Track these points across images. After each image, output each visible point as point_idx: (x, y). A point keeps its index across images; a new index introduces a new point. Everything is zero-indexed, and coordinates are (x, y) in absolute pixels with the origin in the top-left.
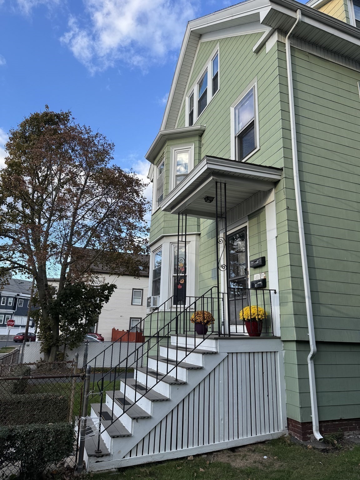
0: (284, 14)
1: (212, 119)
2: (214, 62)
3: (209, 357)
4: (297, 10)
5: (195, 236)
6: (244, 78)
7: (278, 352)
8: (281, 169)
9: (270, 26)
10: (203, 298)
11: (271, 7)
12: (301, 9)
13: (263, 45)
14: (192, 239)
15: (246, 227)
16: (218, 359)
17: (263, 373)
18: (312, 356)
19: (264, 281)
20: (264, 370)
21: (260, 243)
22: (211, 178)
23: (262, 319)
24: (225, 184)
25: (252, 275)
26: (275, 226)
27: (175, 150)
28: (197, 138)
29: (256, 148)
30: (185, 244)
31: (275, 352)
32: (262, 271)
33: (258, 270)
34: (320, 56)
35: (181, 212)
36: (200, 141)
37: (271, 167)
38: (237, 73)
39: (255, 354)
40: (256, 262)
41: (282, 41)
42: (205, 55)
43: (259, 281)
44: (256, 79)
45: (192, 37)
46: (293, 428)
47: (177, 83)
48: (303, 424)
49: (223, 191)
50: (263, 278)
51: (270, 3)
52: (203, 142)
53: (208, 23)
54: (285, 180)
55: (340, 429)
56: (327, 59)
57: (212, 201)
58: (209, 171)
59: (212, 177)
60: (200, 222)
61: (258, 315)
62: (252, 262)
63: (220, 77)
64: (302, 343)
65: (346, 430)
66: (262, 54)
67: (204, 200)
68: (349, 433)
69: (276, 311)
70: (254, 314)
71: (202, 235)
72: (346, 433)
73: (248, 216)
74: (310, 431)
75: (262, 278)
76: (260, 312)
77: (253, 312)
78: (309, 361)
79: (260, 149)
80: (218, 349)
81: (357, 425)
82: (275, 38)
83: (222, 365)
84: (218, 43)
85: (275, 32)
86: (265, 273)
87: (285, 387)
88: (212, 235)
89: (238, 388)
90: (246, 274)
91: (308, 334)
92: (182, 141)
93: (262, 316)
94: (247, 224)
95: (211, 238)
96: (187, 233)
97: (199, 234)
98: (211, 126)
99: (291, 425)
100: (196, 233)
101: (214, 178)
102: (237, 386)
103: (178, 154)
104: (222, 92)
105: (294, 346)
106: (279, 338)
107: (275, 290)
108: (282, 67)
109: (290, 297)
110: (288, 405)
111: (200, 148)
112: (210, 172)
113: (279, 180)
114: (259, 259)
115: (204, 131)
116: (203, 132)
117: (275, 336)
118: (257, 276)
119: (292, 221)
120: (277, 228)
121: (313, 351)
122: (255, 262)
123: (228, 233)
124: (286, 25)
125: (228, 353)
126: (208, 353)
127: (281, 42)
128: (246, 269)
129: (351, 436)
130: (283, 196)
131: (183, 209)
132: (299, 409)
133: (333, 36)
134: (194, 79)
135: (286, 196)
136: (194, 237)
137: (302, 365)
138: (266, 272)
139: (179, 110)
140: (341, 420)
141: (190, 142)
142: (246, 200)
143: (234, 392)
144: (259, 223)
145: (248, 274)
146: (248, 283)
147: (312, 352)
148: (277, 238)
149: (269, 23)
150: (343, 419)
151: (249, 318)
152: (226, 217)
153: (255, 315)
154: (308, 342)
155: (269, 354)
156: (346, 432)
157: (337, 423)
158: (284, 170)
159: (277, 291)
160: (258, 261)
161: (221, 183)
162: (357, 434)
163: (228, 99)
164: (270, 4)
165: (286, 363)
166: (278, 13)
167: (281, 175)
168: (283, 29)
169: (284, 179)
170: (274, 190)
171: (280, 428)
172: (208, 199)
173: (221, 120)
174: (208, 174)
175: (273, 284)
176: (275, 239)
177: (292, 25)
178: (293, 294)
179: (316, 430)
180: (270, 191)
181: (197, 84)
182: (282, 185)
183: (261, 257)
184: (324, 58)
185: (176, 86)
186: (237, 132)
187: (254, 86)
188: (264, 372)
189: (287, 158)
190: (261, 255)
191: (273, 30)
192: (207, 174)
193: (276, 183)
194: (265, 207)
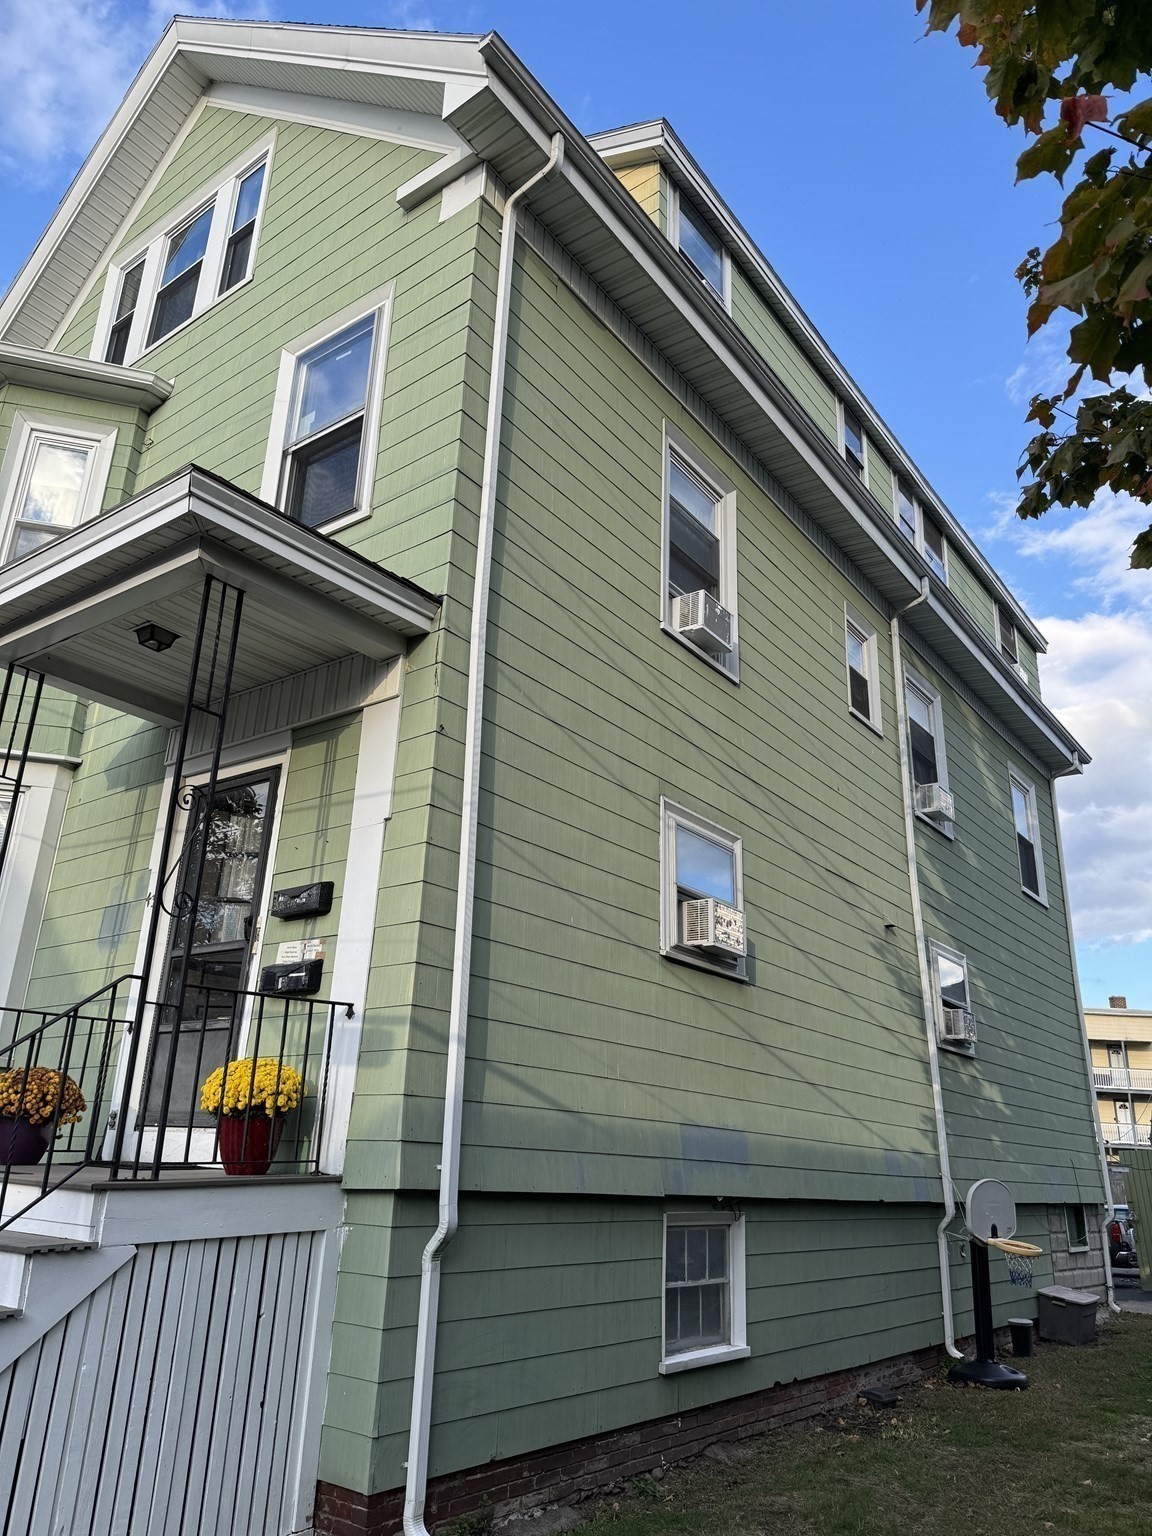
0: (518, 124)
1: (203, 368)
2: (247, 184)
3: (55, 1265)
4: (555, 133)
5: (55, 768)
6: (349, 272)
7: (324, 1231)
8: (437, 601)
9: (469, 141)
10: (76, 1017)
11: (485, 83)
12: (565, 137)
13: (431, 193)
14: (41, 781)
15: (278, 767)
16: (94, 1272)
17: (259, 1317)
18: (439, 1247)
19: (316, 969)
20: (263, 1306)
21: (322, 831)
22: (194, 555)
23: (286, 1109)
24: (241, 593)
25: (271, 945)
26: (388, 785)
27: (32, 429)
28: (132, 416)
29: (355, 510)
30: (12, 794)
31: (313, 1233)
32: (313, 932)
33: (297, 927)
34: (585, 300)
35: (23, 660)
36: (142, 430)
37: (407, 580)
38: (327, 247)
39: (241, 1242)
40: (298, 896)
41: (495, 206)
42: (213, 152)
43: (297, 967)
44: (390, 287)
45: (175, 70)
46: (333, 1518)
47: (86, 203)
48: (375, 1499)
49: (228, 622)
50: (311, 956)
51: (484, 70)
52: (151, 435)
53: (250, 50)
54: (445, 638)
55: (485, 1497)
56: (602, 318)
57: (169, 646)
58: (189, 527)
59: (197, 551)
60: (87, 722)
61: (277, 1093)
62: (283, 895)
63: (259, 240)
64: (417, 1199)
65: (499, 1497)
66: (424, 218)
67: (135, 637)
68: (507, 1509)
69: (341, 1083)
70: (261, 1091)
71: (83, 771)
72: (500, 1509)
73: (294, 730)
74: (391, 1522)
75: (307, 957)
76: (284, 1083)
77: (260, 1082)
78: (427, 1264)
79: (369, 517)
80: (97, 1233)
81: (533, 1474)
82: (477, 185)
83: (102, 1298)
84: (274, 131)
85: (479, 170)
86: (324, 939)
87: (329, 1365)
88: (128, 775)
89: (154, 1386)
90: (247, 939)
91: (439, 1167)
92: (71, 406)
93: (290, 1099)
94: (283, 760)
95: (123, 788)
96: (30, 754)
97: (75, 767)
98: (198, 391)
99: (326, 1509)
100: (62, 757)
101: (207, 557)
102: (152, 1379)
103: (43, 448)
104: (259, 293)
105: (386, 1209)
106: (338, 1180)
107: (350, 1006)
108: (483, 282)
109: (402, 1035)
110: (327, 1433)
111: (137, 452)
112: (190, 532)
113: (425, 634)
114: (309, 887)
115: (164, 400)
116: (160, 402)
117: (323, 1174)
118: (290, 949)
119: (447, 773)
120: (394, 793)
121: (446, 1226)
122: (294, 897)
123: (222, 775)
124: (516, 163)
125: (137, 1246)
126: (51, 1251)
127: (493, 208)
128: (250, 923)
129: (512, 1517)
130: (429, 686)
131: (38, 648)
132: (369, 1446)
133: (629, 259)
134: (155, 215)
135: (441, 690)
136: (52, 771)
137: (403, 1280)
138: (330, 939)
139: (72, 302)
140: (494, 1464)
141: (101, 421)
142: (296, 673)
143: (133, 1406)
144: (329, 762)
145: (255, 937)
146: (248, 972)
147: (444, 1231)
148: (389, 823)
149: (469, 131)
150: (498, 1459)
151: (240, 1106)
152: (224, 712)
153: (264, 1094)
154: (434, 1195)
155: (291, 1242)
156: (501, 1504)
157: (479, 1476)
158: (444, 603)
159: (358, 1009)
160: (305, 894)
161: (225, 585)
162: (530, 1505)
163: (277, 320)
164: (485, 74)
165: (345, 1273)
166: (503, 112)
167: (432, 619)
168: (504, 170)
169: (442, 632)
170: (404, 665)
171: (287, 1526)
172: (155, 636)
173: (238, 383)
174: (186, 536)
175: (346, 982)
176: (383, 825)
177: (532, 170)
178: (415, 1023)
179: (415, 1517)
180: (388, 662)
181: (166, 234)
182: (432, 649)
183: (316, 881)
184: (593, 309)
185: (80, 212)
186: (294, 439)
187: (380, 309)
188: (262, 1312)
189: (461, 569)
190: (321, 876)
191: (475, 160)
192: (178, 536)
193: (412, 640)
194: (361, 710)
